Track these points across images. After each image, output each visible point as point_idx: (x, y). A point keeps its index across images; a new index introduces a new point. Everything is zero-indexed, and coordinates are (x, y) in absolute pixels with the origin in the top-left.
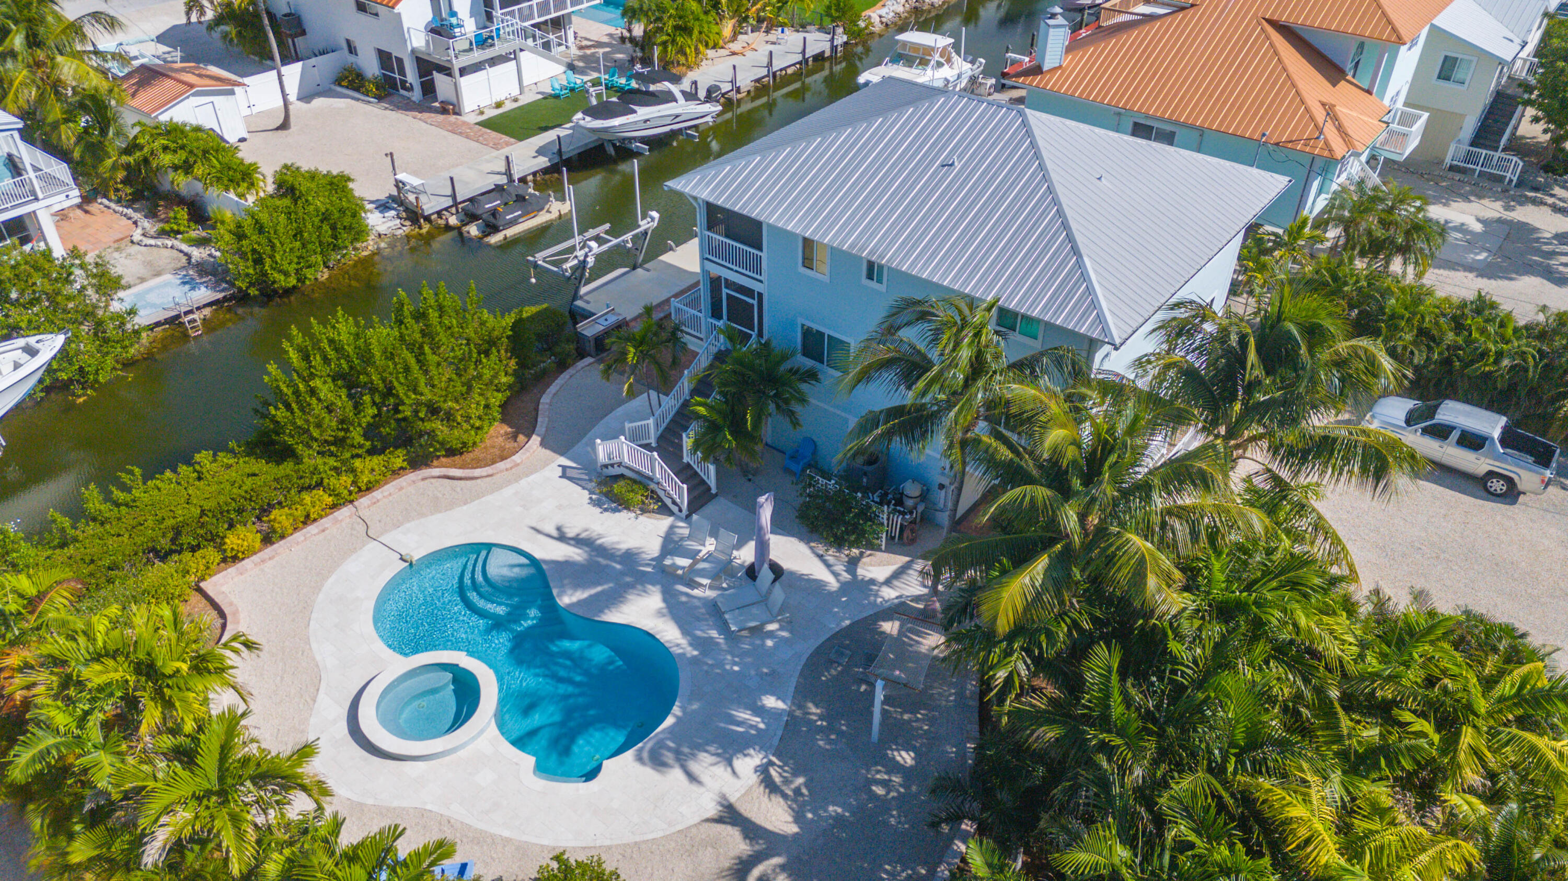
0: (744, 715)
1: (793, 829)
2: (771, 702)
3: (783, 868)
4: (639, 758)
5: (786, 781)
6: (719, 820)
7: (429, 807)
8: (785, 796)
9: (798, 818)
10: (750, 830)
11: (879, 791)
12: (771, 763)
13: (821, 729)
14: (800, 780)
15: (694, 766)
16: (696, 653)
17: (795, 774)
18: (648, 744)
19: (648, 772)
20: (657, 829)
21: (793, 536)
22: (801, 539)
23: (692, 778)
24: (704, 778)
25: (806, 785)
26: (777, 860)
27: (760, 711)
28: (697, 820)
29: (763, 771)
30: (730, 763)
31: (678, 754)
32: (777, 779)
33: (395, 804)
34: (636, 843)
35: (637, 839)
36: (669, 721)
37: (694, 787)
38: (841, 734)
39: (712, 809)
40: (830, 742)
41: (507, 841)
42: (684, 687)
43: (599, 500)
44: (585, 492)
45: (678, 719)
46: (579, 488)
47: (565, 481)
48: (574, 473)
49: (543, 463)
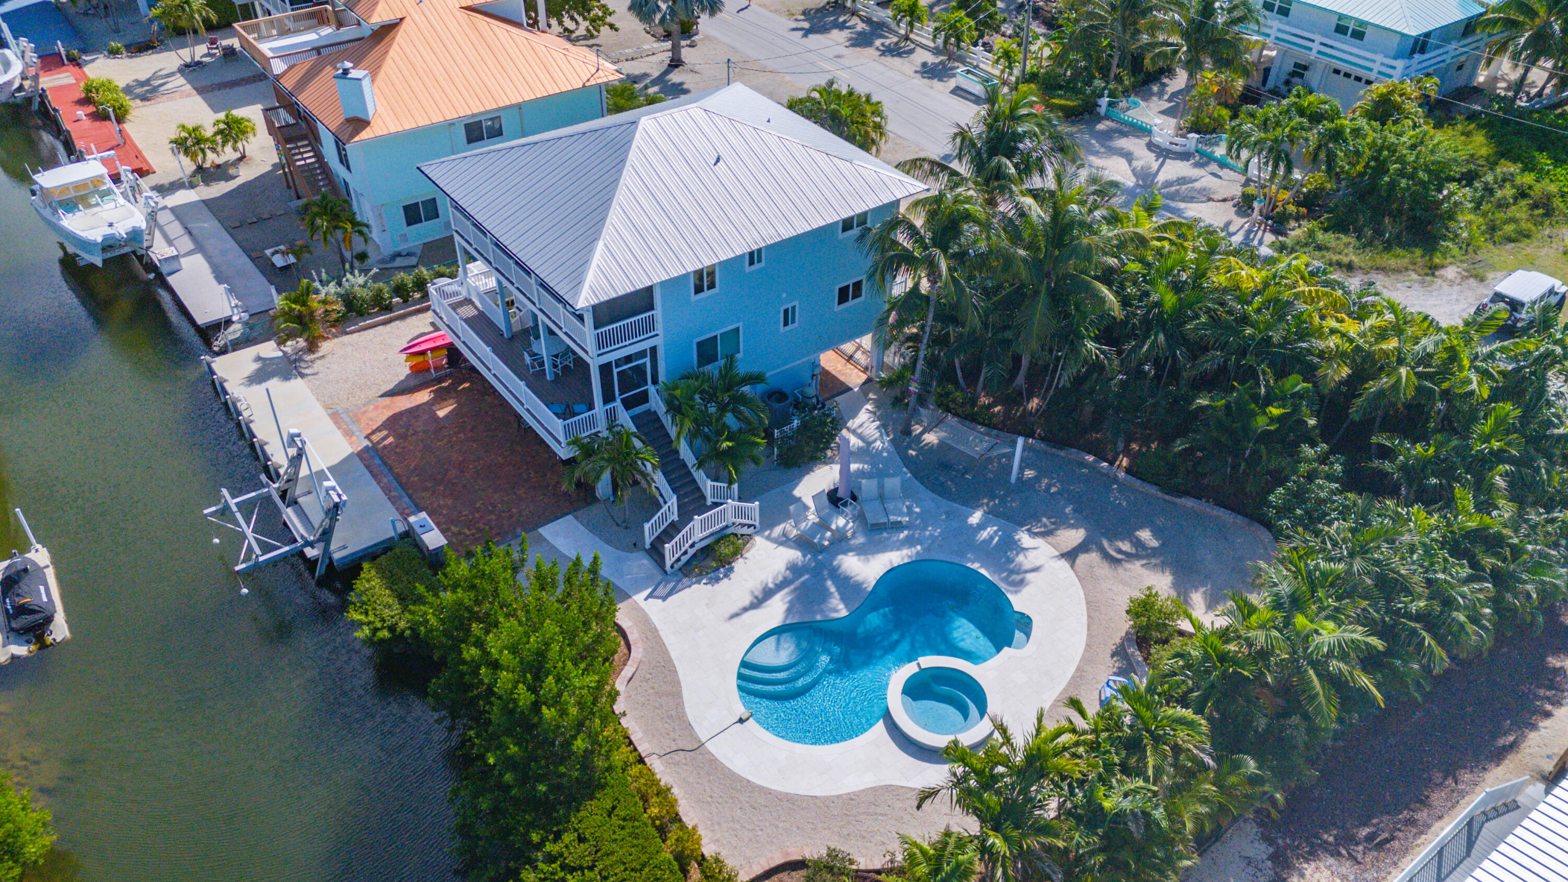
0: (984, 535)
1: (1082, 531)
2: (974, 520)
3: (1110, 541)
4: (1015, 592)
5: (1045, 526)
6: (1073, 562)
8: (1056, 529)
9: (1074, 527)
10: (1082, 548)
11: (1054, 490)
12: (1028, 531)
13: (1002, 503)
14: (1044, 520)
15: (1027, 566)
16: (919, 548)
17: (1040, 521)
18: (1003, 587)
19: (1027, 591)
20: (1079, 593)
21: (802, 476)
23: (1035, 569)
24: (1038, 563)
25: (1048, 517)
26: (1105, 543)
27: (981, 527)
28: (1071, 572)
29: (1034, 535)
30: (1026, 550)
31: (1011, 572)
32: (1042, 530)
34: (1087, 603)
35: (1084, 602)
36: (983, 571)
37: (1043, 570)
38: (1006, 495)
39: (1064, 564)
40: (1012, 501)
41: (1079, 669)
42: (952, 559)
44: (695, 587)
45: (981, 567)
46: (687, 590)
47: (670, 599)
48: (661, 591)
49: (639, 609)
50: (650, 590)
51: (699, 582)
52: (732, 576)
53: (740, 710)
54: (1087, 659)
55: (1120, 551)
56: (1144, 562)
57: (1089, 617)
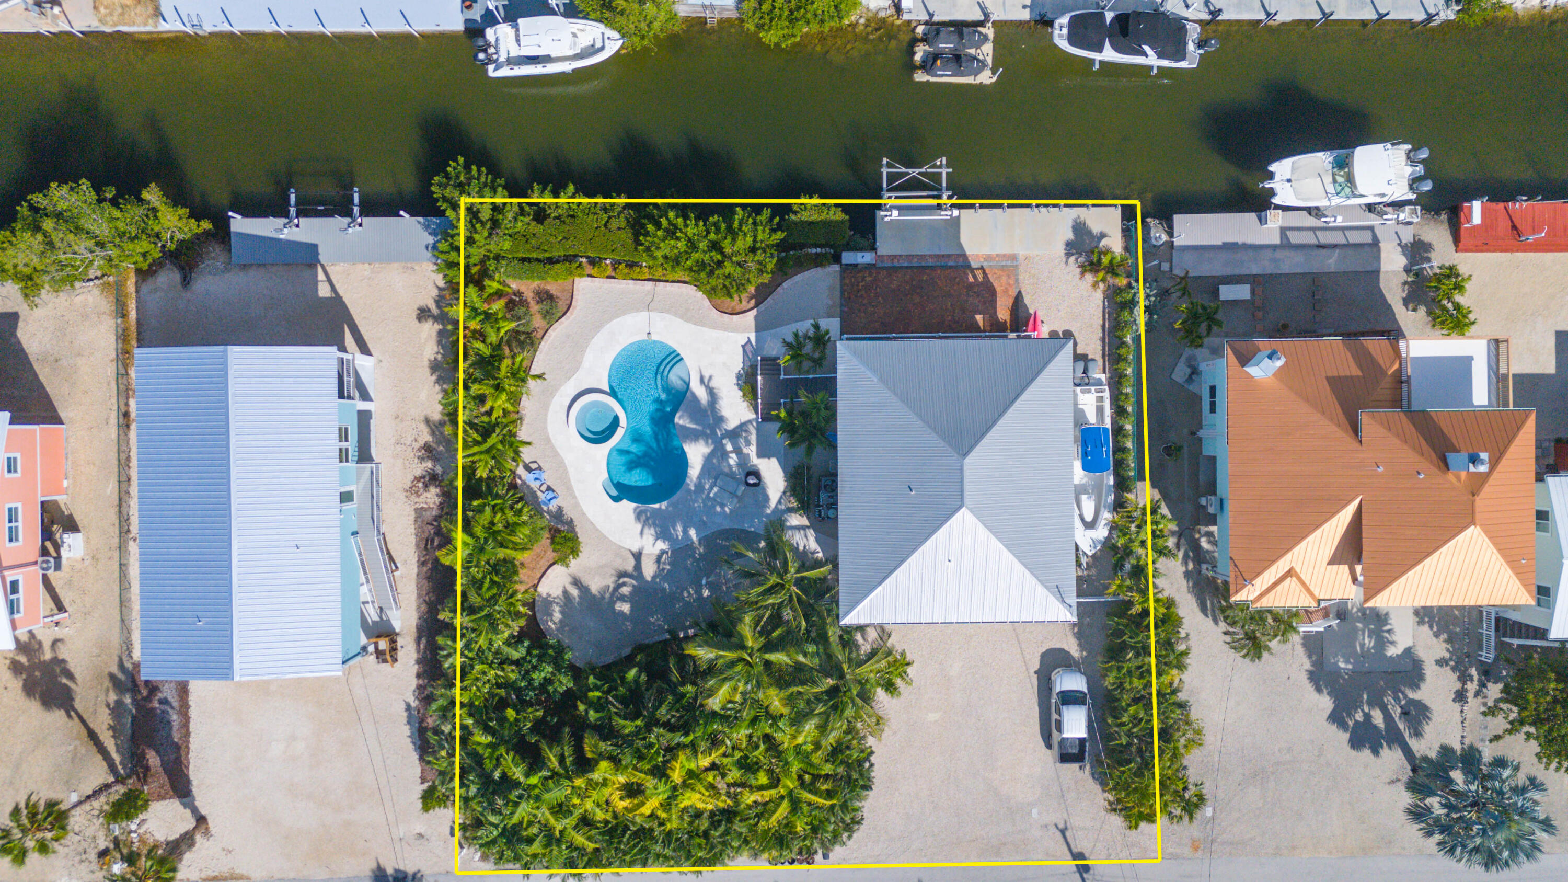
0: (679, 528)
1: (649, 579)
2: (692, 533)
3: (634, 586)
4: (635, 509)
5: (664, 563)
6: (633, 555)
7: (566, 462)
8: (658, 567)
9: (654, 577)
10: (638, 566)
11: (685, 594)
12: (667, 553)
13: (694, 558)
14: (668, 567)
15: (646, 530)
16: (693, 488)
17: (669, 564)
18: (642, 507)
19: (632, 516)
20: (615, 538)
21: (784, 472)
22: (785, 477)
23: (642, 533)
24: (645, 536)
25: (668, 570)
26: (634, 582)
27: (685, 532)
28: (628, 547)
29: (663, 552)
30: (656, 540)
31: (647, 519)
32: (663, 560)
33: (558, 450)
34: (606, 536)
36: (657, 506)
37: (639, 536)
38: (698, 565)
39: (635, 549)
40: (692, 564)
41: (575, 497)
42: (675, 498)
43: (741, 376)
44: (742, 365)
45: (660, 508)
46: (741, 360)
47: (741, 350)
48: (748, 348)
49: (744, 331)
50: (754, 343)
51: (743, 368)
52: (736, 387)
53: (654, 337)
54: (577, 505)
55: (624, 584)
56: (611, 589)
57: (597, 530)
